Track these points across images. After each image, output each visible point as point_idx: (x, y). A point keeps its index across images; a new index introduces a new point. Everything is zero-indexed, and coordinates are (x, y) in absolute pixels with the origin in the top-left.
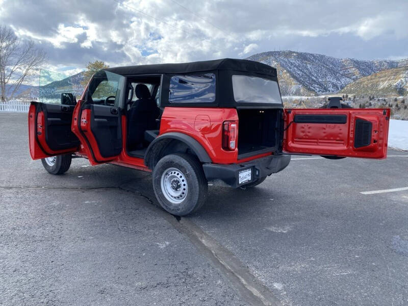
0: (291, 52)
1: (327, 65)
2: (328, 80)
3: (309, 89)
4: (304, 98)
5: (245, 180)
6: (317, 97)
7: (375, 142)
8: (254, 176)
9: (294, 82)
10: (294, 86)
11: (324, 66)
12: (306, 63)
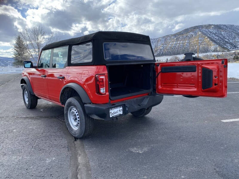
0: (210, 25)
1: (236, 31)
2: (237, 41)
3: (224, 48)
4: (220, 53)
5: (117, 114)
6: (229, 52)
7: (215, 84)
8: (125, 111)
9: (213, 43)
10: (213, 47)
11: (233, 32)
12: (221, 31)
